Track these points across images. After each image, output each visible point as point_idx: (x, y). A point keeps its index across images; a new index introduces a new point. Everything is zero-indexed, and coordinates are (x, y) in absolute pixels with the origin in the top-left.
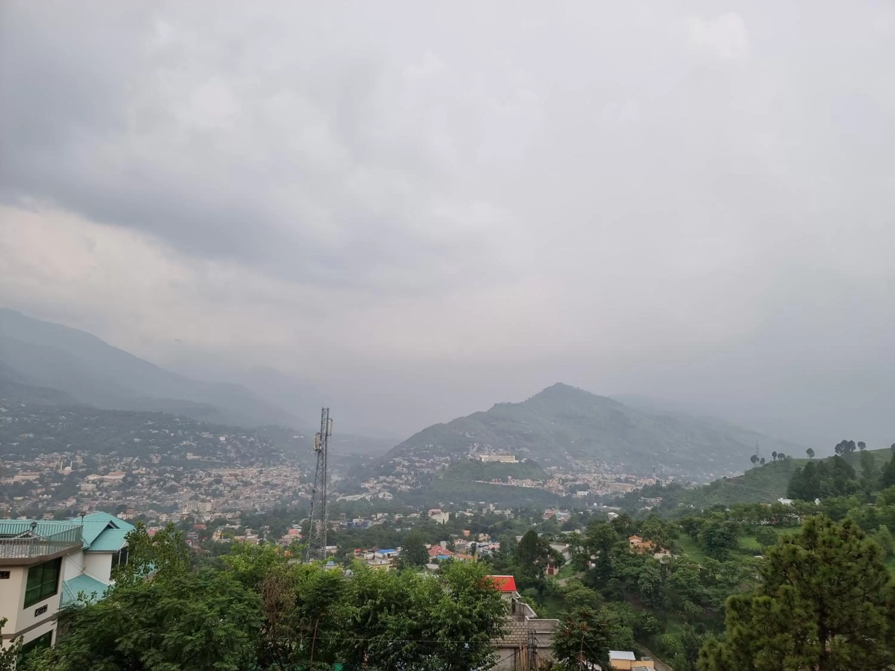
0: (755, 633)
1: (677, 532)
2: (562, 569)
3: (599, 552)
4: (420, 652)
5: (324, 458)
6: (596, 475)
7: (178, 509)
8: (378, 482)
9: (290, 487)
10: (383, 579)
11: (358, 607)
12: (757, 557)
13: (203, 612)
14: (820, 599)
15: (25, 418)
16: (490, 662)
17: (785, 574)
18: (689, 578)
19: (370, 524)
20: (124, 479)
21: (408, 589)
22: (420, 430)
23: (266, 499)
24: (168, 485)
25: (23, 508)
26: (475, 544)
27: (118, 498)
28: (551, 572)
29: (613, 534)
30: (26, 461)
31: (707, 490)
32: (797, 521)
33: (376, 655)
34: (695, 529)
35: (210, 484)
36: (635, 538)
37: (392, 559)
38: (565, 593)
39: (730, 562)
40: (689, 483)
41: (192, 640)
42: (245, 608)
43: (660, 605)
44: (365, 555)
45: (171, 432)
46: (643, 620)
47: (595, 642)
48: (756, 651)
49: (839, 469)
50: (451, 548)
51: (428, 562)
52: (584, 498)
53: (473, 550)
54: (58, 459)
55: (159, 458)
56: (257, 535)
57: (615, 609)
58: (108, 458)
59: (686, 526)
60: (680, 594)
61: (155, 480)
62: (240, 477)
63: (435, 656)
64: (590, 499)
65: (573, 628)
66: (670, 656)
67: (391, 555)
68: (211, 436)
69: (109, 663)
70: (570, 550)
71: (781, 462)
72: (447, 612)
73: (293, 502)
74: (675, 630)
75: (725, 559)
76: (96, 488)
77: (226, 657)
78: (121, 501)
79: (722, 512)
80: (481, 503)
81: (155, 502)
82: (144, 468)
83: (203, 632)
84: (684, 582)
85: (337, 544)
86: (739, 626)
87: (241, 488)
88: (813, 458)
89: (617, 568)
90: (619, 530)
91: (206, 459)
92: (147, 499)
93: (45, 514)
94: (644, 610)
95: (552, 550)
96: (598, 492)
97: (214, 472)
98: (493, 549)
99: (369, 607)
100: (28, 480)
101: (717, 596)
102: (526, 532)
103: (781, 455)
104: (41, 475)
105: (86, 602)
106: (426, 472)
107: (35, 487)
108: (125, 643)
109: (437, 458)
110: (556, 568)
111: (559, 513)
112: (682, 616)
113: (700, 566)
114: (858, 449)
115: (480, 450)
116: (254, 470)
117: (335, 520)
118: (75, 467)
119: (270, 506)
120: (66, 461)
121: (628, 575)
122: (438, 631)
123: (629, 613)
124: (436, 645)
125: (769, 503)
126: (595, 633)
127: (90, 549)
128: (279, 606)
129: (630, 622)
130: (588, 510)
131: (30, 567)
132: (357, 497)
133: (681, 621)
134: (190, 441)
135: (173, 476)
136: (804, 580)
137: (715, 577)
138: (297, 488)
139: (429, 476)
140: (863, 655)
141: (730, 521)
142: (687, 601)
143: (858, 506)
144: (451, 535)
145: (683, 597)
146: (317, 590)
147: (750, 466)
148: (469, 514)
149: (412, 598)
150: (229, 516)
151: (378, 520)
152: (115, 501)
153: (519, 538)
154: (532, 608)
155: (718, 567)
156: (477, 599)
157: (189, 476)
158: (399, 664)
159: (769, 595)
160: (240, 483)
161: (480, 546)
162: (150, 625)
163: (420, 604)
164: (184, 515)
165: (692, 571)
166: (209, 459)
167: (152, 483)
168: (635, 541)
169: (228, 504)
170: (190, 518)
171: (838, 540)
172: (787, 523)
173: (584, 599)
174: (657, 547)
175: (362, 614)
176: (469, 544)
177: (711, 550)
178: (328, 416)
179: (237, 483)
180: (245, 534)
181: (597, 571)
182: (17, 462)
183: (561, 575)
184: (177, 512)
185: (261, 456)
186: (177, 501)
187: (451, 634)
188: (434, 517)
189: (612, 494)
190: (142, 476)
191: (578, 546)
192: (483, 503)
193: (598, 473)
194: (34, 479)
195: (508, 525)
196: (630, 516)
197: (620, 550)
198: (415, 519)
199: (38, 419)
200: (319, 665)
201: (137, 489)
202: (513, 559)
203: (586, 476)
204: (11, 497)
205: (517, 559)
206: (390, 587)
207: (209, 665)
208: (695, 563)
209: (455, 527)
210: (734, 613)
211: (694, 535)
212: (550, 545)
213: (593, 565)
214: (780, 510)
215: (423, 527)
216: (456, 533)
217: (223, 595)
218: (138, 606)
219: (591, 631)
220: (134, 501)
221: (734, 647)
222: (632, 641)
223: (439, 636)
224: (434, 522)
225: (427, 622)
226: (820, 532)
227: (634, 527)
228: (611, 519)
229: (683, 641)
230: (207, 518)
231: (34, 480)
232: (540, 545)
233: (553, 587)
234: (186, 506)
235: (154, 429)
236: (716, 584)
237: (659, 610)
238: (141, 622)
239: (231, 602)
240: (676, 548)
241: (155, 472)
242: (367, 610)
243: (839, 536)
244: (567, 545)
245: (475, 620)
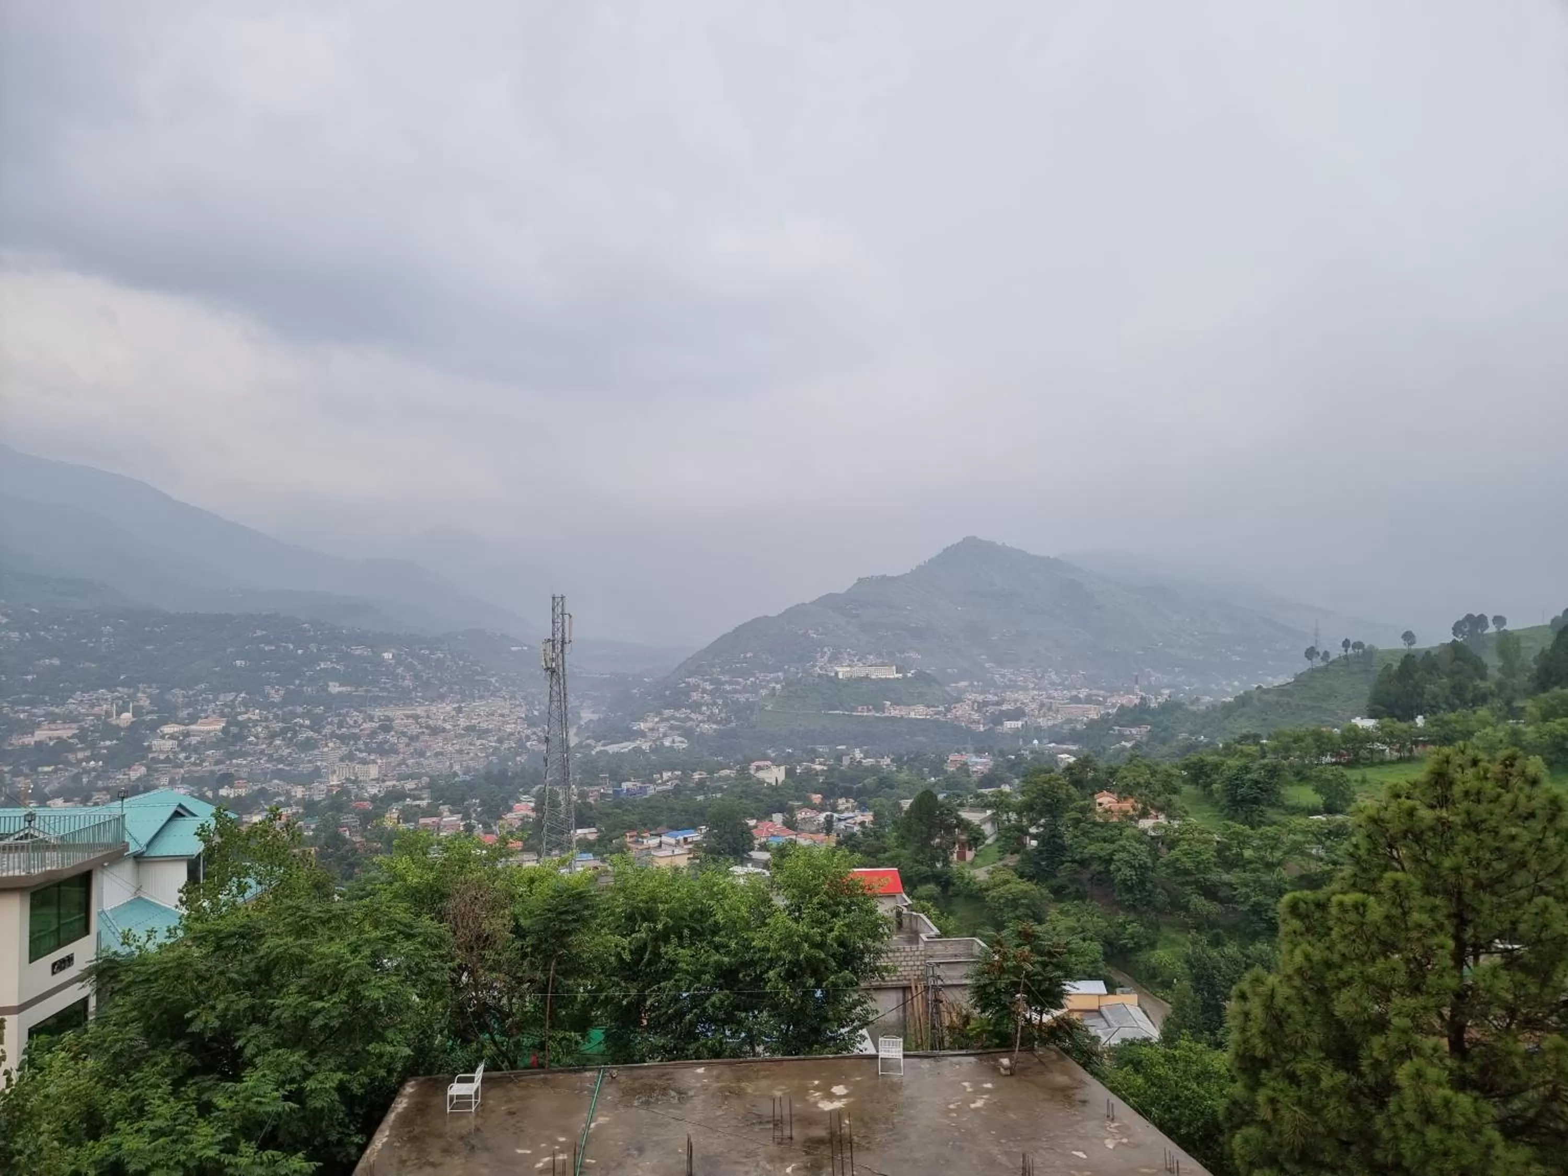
0: (1336, 958)
1: (1177, 783)
2: (980, 851)
3: (1043, 821)
4: (738, 1008)
5: (562, 681)
6: (1036, 692)
7: (321, 777)
8: (662, 720)
9: (512, 734)
10: (667, 885)
11: (623, 936)
12: (1315, 817)
13: (341, 959)
14: (1456, 894)
15: (42, 633)
16: (859, 1021)
17: (1391, 852)
18: (1197, 857)
19: (651, 790)
20: (224, 730)
21: (712, 903)
22: (730, 630)
23: (472, 755)
24: (302, 736)
25: (54, 786)
26: (832, 816)
27: (217, 763)
28: (962, 857)
29: (1067, 790)
30: (52, 706)
31: (1228, 710)
32: (1384, 754)
33: (661, 1016)
34: (1209, 776)
35: (373, 734)
36: (1104, 796)
37: (690, 846)
38: (987, 890)
39: (1268, 829)
40: (1198, 699)
41: (323, 1008)
42: (417, 949)
43: (1149, 903)
44: (645, 841)
45: (297, 647)
46: (1119, 930)
47: (1045, 980)
48: (1338, 988)
49: (1461, 663)
50: (791, 824)
51: (752, 849)
52: (1016, 733)
53: (828, 826)
54: (106, 699)
55: (282, 693)
56: (460, 816)
57: (1072, 912)
58: (194, 695)
59: (1193, 771)
60: (1183, 884)
61: (278, 729)
62: (423, 720)
63: (765, 1013)
64: (1025, 734)
65: (1005, 957)
66: (1167, 985)
67: (689, 840)
68: (367, 653)
69: (179, 1054)
70: (993, 819)
71: (1358, 656)
72: (781, 940)
73: (518, 759)
74: (1173, 942)
75: (1260, 823)
76: (178, 746)
77: (390, 1034)
78: (221, 767)
79: (1256, 745)
80: (839, 747)
81: (281, 766)
82: (257, 711)
83: (343, 994)
84: (1189, 865)
85: (597, 825)
86: (1305, 946)
87: (427, 738)
88: (1413, 647)
89: (1075, 846)
90: (1078, 784)
91: (361, 691)
92: (268, 761)
93: (94, 793)
94: (1121, 913)
95: (962, 820)
96: (1040, 720)
97: (378, 712)
98: (862, 824)
99: (644, 935)
100: (58, 738)
101: (1247, 885)
102: (917, 793)
103: (1358, 645)
104: (81, 729)
105: (138, 947)
106: (742, 700)
107: (72, 749)
108: (204, 1018)
109: (761, 676)
110: (970, 849)
111: (974, 759)
112: (1186, 919)
113: (1217, 838)
114: (1492, 629)
115: (835, 659)
116: (448, 707)
117: (591, 785)
118: (137, 712)
119: (479, 766)
120: (121, 702)
121: (1092, 858)
122: (767, 972)
123: (1095, 919)
124: (764, 995)
125: (1334, 727)
126: (1044, 965)
127: (146, 855)
128: (485, 940)
129: (1097, 934)
130: (1022, 752)
131: (33, 890)
132: (627, 746)
133: (1185, 928)
134: (332, 662)
135: (307, 722)
136: (1427, 861)
137: (1242, 855)
138: (524, 735)
139: (749, 706)
140: (1533, 990)
141: (1269, 760)
142: (1194, 896)
143: (1492, 725)
144: (790, 803)
145: (1188, 889)
146: (549, 910)
147: (1304, 666)
148: (818, 767)
149: (720, 917)
150: (410, 785)
151: (664, 783)
152: (213, 768)
153: (906, 804)
154: (929, 918)
155: (1249, 837)
156: (835, 915)
157: (336, 720)
158: (699, 1029)
159: (1364, 892)
160: (425, 730)
161: (840, 820)
162: (249, 986)
163: (733, 927)
164: (332, 786)
165: (1202, 847)
166: (366, 691)
167: (273, 736)
168: (1106, 800)
169: (407, 766)
170: (344, 791)
171: (1492, 789)
172: (1367, 759)
173: (1019, 899)
174: (1143, 808)
175: (632, 947)
176: (822, 817)
177: (1236, 810)
178: (563, 610)
179: (420, 731)
180: (439, 815)
181: (1040, 852)
182: (36, 708)
183: (979, 861)
184: (321, 783)
185: (456, 683)
186: (319, 764)
187: (790, 976)
188: (761, 775)
189: (1063, 723)
190: (256, 723)
191: (1007, 812)
192: (843, 747)
193: (1039, 689)
194: (70, 735)
195: (885, 783)
196: (1096, 759)
197: (1081, 816)
198: (727, 778)
199: (65, 635)
200: (560, 1036)
201: (248, 747)
202: (897, 838)
203: (1021, 695)
204: (34, 769)
205: (903, 838)
206: (679, 900)
207: (359, 1048)
208: (1209, 833)
209: (797, 789)
210: (1296, 924)
211: (1206, 786)
212: (959, 813)
213: (1034, 843)
214: (1356, 739)
215: (743, 792)
216: (798, 799)
217: (376, 928)
218: (223, 953)
219: (1038, 962)
220: (245, 766)
221: (1297, 982)
222: (1101, 964)
223: (770, 981)
224: (761, 782)
225: (747, 957)
226: (1458, 776)
227: (1102, 776)
228: (1063, 765)
229: (1187, 962)
230: (374, 791)
231: (70, 738)
232: (942, 814)
233: (967, 881)
234: (334, 772)
235: (269, 643)
236: (1244, 866)
237: (1145, 912)
238: (230, 981)
239: (390, 940)
240: (1175, 809)
241: (276, 716)
242: (642, 941)
243: (1494, 783)
244: (989, 812)
245: (831, 952)
